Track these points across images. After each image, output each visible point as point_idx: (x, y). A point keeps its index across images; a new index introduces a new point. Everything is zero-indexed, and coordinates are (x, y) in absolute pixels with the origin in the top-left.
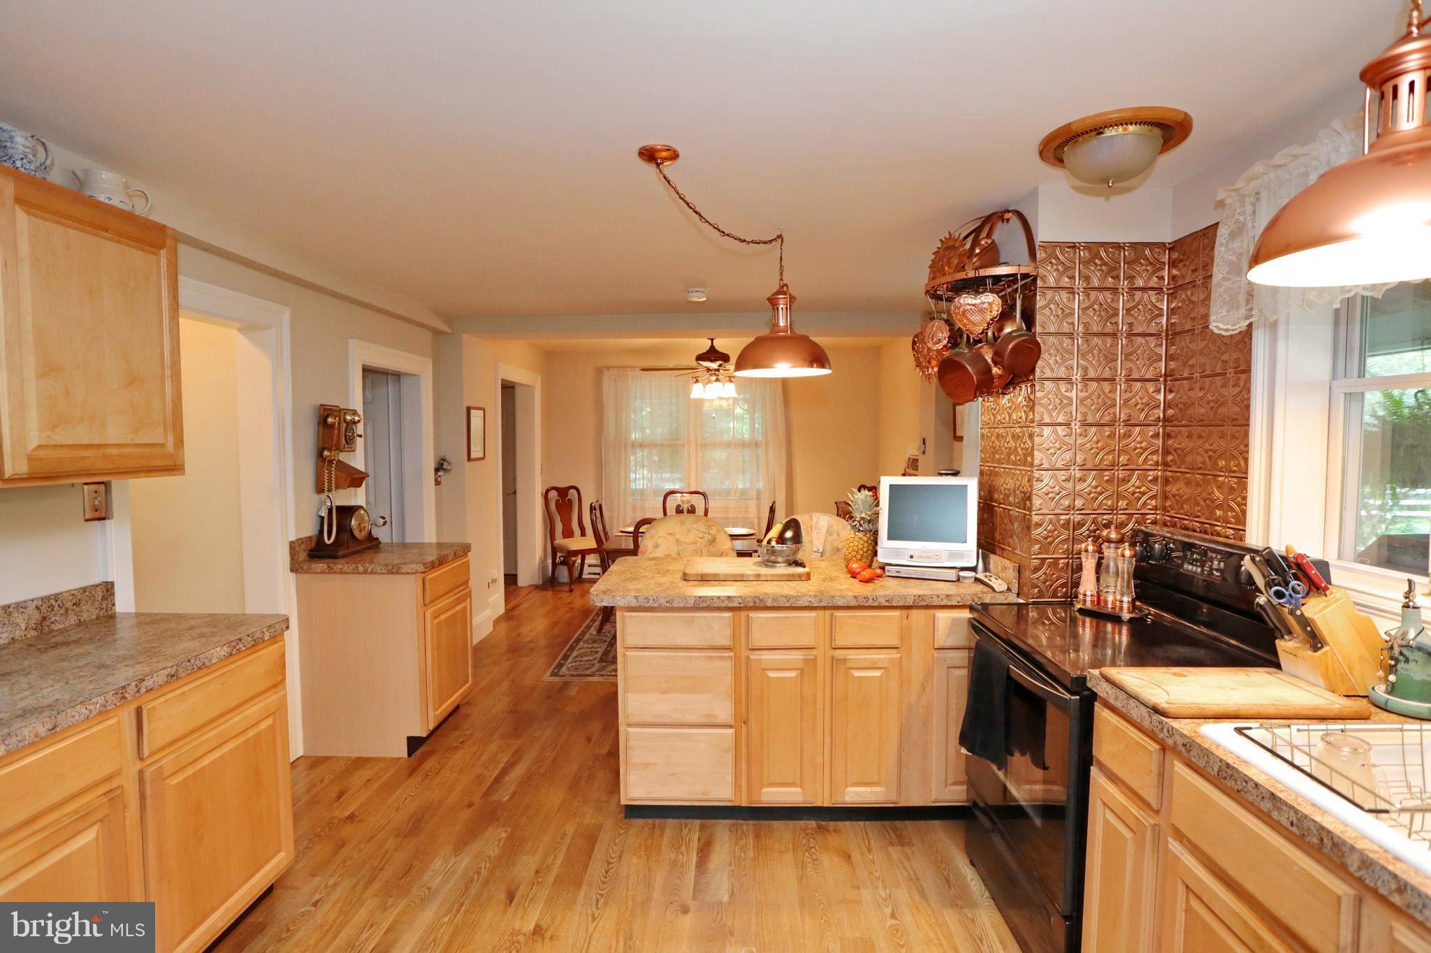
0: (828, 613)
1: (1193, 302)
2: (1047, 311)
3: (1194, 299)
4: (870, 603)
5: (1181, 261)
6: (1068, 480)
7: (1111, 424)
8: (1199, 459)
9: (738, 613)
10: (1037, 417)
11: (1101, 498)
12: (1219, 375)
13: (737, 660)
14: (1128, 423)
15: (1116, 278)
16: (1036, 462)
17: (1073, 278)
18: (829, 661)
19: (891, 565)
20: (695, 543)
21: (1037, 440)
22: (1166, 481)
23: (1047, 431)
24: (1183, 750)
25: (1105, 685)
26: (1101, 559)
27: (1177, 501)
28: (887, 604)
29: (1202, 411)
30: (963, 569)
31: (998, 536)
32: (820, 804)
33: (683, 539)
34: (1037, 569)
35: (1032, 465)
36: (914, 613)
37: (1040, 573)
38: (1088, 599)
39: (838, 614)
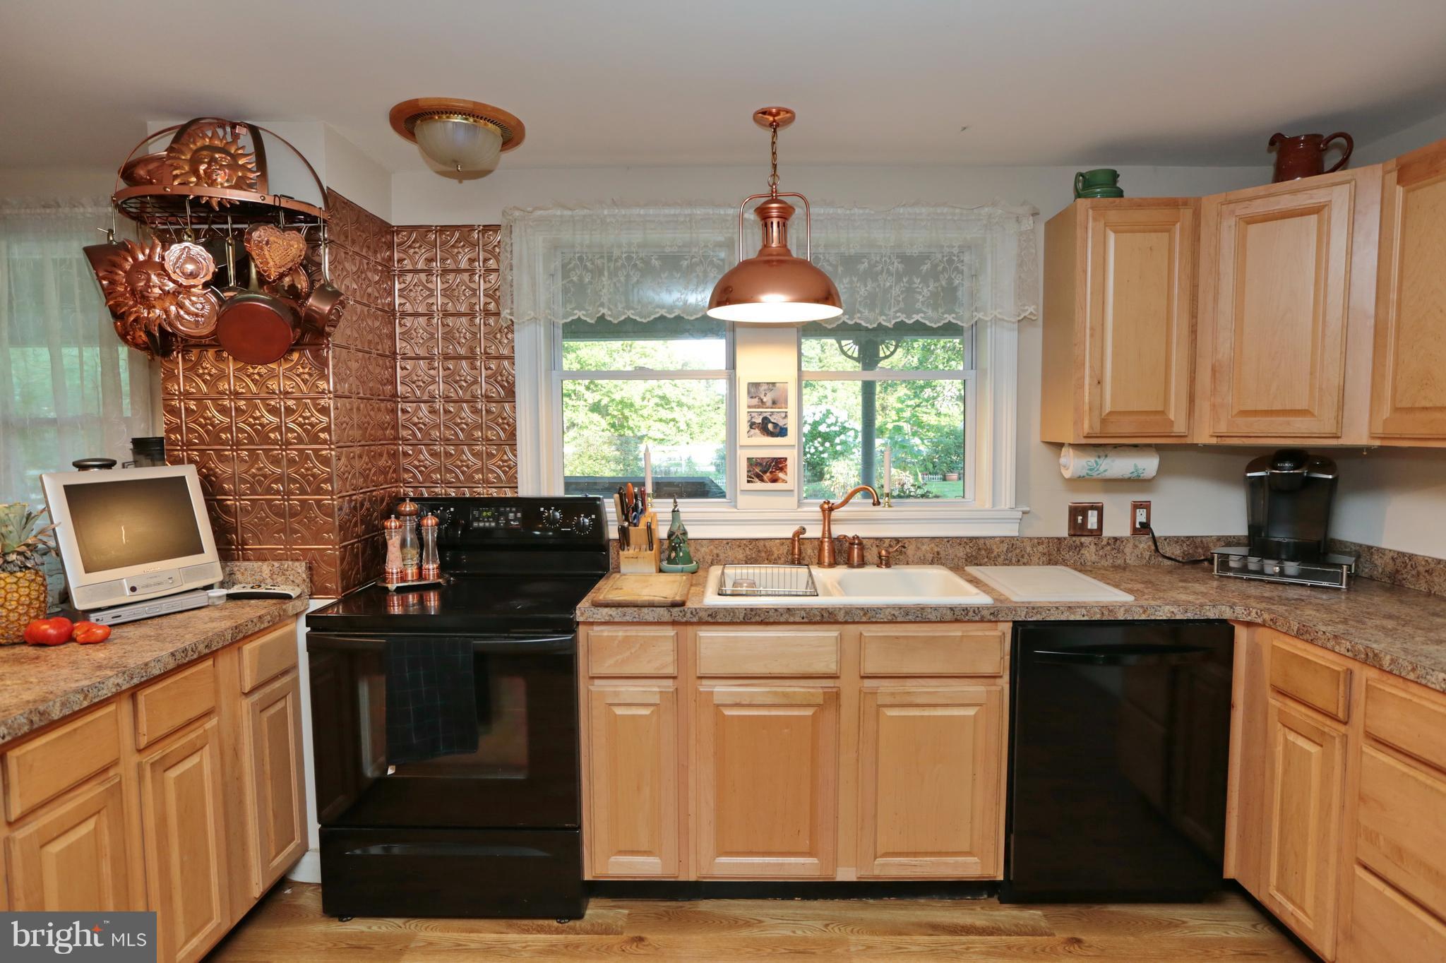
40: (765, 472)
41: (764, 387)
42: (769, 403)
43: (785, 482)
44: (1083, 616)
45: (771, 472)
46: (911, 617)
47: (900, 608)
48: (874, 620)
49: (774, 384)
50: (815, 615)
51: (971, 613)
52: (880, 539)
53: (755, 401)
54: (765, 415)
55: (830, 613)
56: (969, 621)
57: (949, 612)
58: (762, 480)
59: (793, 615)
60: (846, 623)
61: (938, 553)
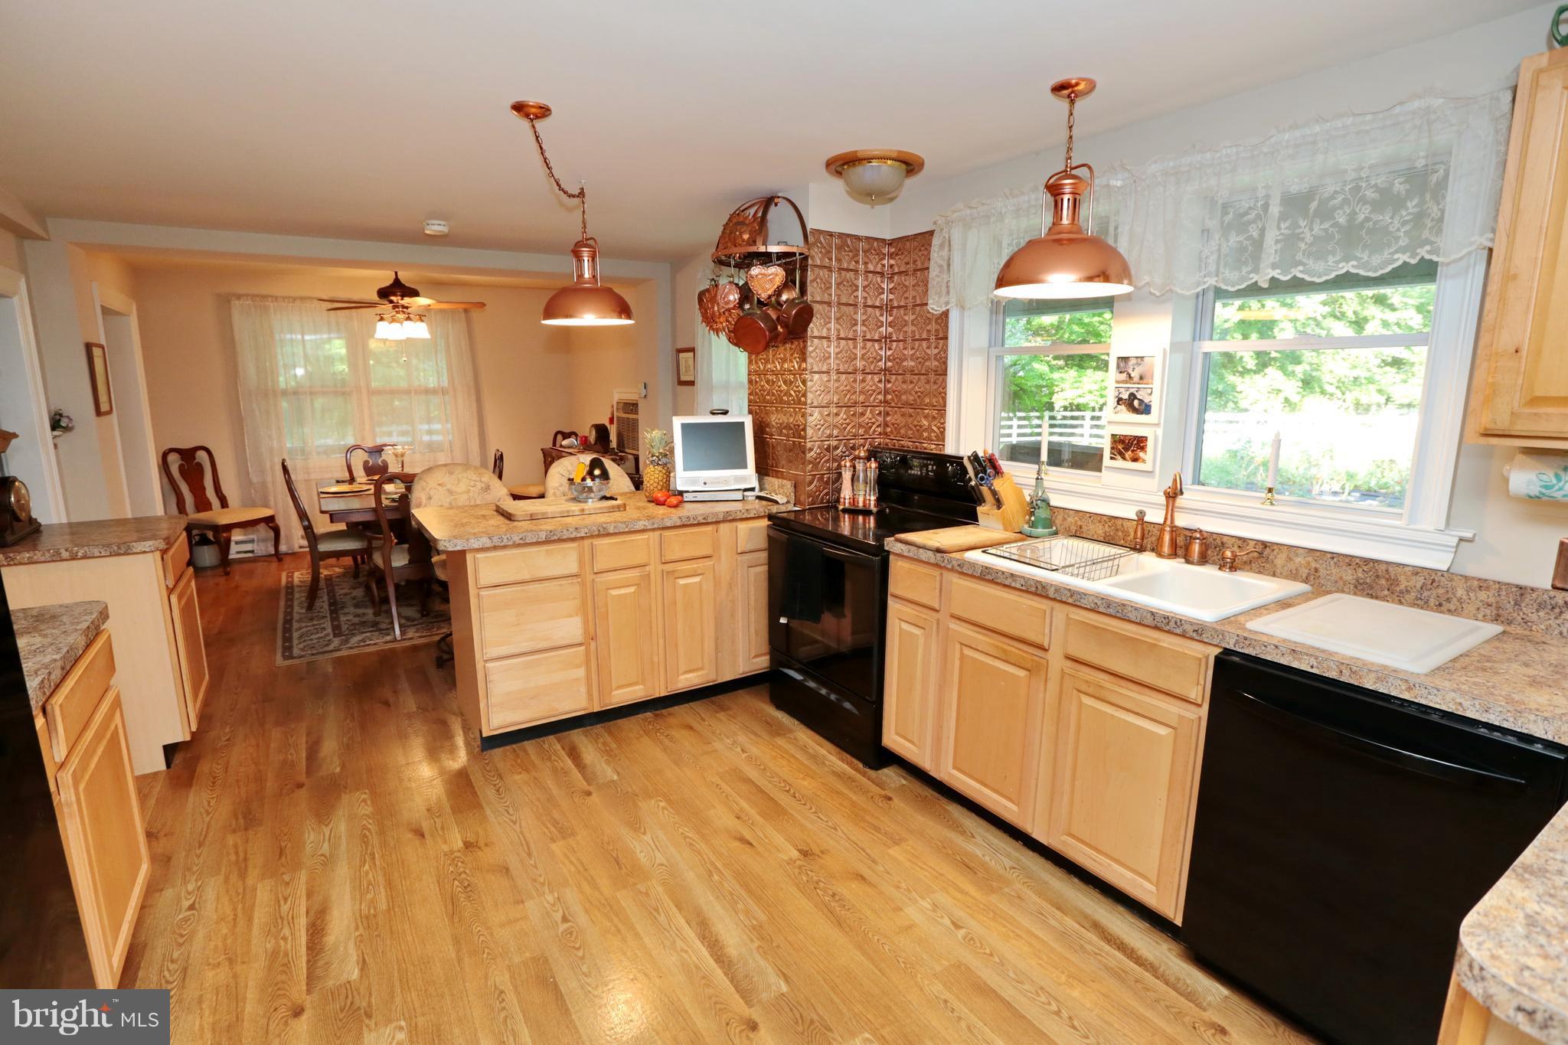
0: (657, 533)
1: (906, 287)
2: (815, 284)
3: (907, 283)
4: (692, 521)
5: (897, 255)
6: (828, 415)
7: (854, 372)
8: (912, 398)
9: (581, 542)
10: (809, 367)
11: (849, 428)
12: (924, 340)
13: (583, 584)
14: (864, 372)
15: (857, 262)
16: (809, 401)
17: (831, 259)
18: (660, 575)
19: (687, 492)
20: (468, 492)
21: (809, 384)
22: (888, 414)
23: (816, 376)
24: (958, 568)
25: (899, 545)
26: (854, 471)
27: (896, 428)
28: (704, 521)
29: (913, 364)
30: (746, 490)
31: (770, 462)
32: (657, 695)
33: (454, 489)
34: (811, 483)
35: (805, 404)
36: (722, 526)
37: (813, 486)
38: (847, 501)
39: (667, 533)
40: (1127, 450)
41: (1133, 361)
42: (1136, 379)
43: (1144, 461)
44: (1312, 667)
45: (1133, 451)
46: (1111, 611)
47: (1103, 599)
48: (1079, 604)
49: (1142, 358)
50: (1031, 586)
51: (1172, 624)
52: (1244, 540)
53: (1124, 376)
54: (1132, 391)
55: (1043, 587)
56: (1169, 632)
57: (1149, 615)
58: (1124, 458)
59: (1015, 581)
60: (1054, 599)
61: (1316, 570)
